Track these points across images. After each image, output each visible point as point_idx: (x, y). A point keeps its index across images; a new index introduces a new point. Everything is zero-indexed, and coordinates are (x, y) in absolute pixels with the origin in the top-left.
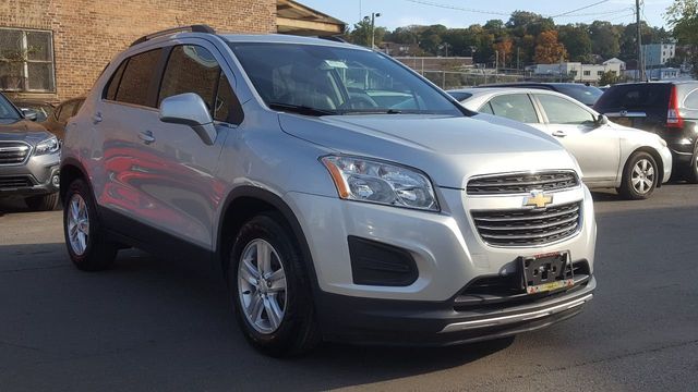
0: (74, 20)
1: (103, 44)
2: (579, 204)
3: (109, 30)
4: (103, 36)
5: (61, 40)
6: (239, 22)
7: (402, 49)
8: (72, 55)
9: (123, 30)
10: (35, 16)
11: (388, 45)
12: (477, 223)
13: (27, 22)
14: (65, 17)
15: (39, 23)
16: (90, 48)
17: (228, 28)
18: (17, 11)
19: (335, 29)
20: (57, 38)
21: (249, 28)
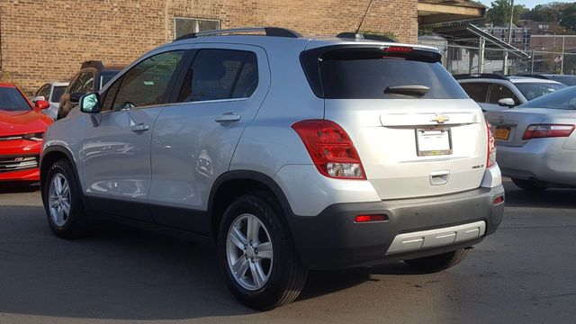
0: (238, 10)
6: (383, 8)
7: (541, 26)
10: (206, 7)
11: (526, 23)
13: (200, 13)
14: (231, 8)
15: (209, 13)
17: (372, 14)
19: (475, 12)
20: (223, 26)
21: (391, 14)
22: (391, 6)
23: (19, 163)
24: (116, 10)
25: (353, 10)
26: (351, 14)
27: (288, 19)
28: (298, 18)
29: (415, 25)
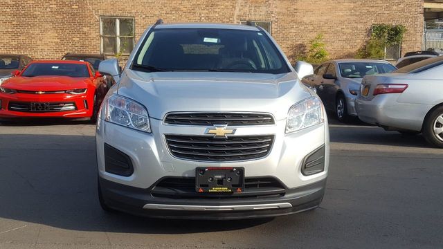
0: (284, 14)
1: (300, 27)
2: (272, 137)
3: (305, 19)
4: (301, 23)
5: (276, 27)
6: (395, 7)
8: (281, 35)
9: (313, 18)
10: (261, 13)
12: (169, 142)
13: (257, 17)
14: (279, 13)
15: (264, 18)
16: (292, 31)
17: (386, 12)
18: (252, 11)
20: (273, 26)
21: (402, 11)
22: (402, 6)
23: (62, 107)
24: (203, 18)
25: (371, 10)
26: (369, 13)
27: (320, 18)
28: (328, 17)
29: (422, 18)
